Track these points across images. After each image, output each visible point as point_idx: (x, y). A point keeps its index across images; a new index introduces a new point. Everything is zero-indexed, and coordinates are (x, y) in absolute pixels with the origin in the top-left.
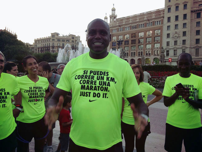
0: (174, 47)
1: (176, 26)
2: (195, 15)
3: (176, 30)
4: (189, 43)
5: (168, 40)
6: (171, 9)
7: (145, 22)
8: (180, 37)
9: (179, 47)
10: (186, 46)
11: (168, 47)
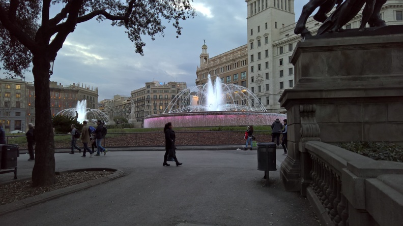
0: (258, 94)
1: (259, 66)
2: (277, 50)
3: (259, 72)
4: (272, 89)
5: (253, 85)
6: (254, 43)
7: (231, 63)
8: (263, 81)
9: (262, 94)
10: (269, 92)
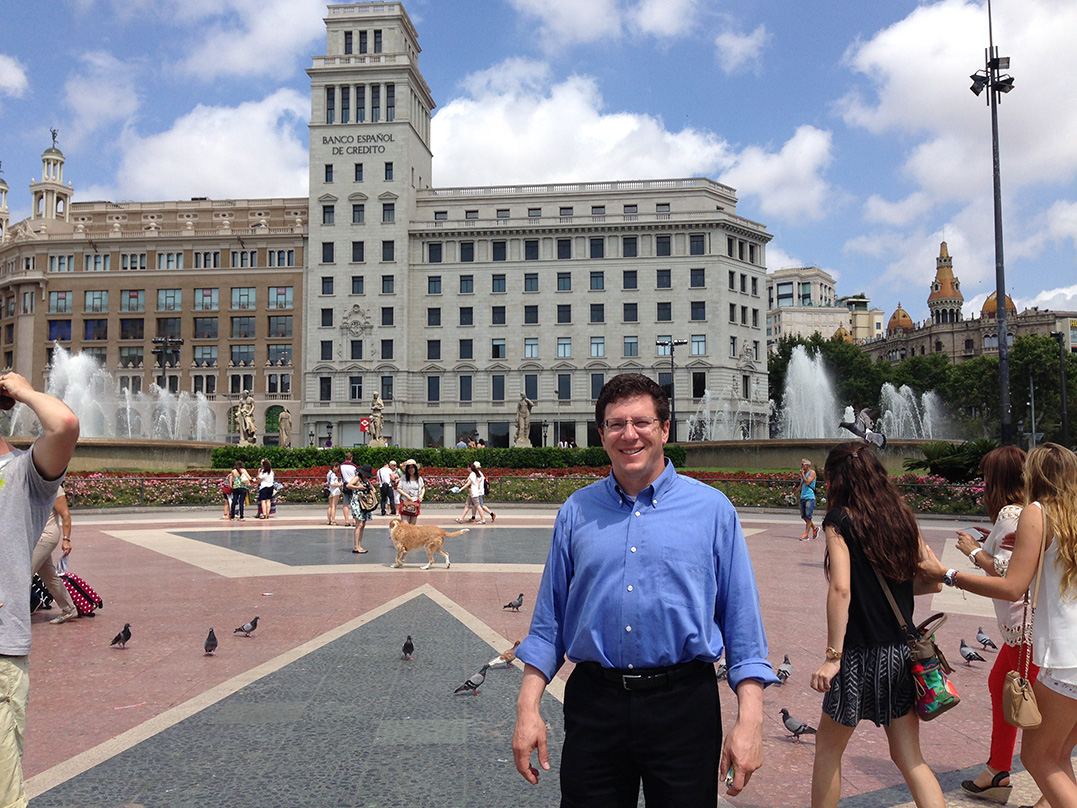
0: (349, 364)
1: (357, 281)
2: (422, 252)
3: (357, 300)
4: (405, 355)
5: (327, 335)
6: (337, 210)
7: (226, 246)
8: (371, 327)
9: (367, 366)
10: (394, 364)
11: (327, 363)
